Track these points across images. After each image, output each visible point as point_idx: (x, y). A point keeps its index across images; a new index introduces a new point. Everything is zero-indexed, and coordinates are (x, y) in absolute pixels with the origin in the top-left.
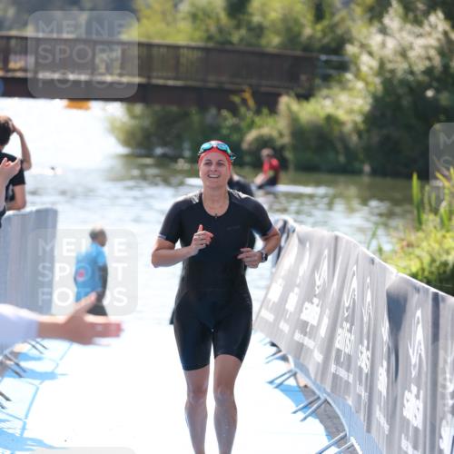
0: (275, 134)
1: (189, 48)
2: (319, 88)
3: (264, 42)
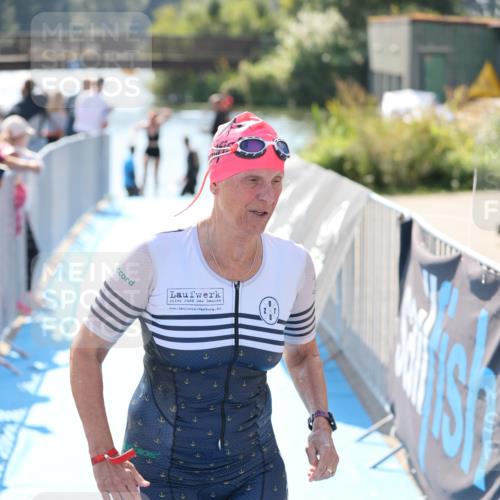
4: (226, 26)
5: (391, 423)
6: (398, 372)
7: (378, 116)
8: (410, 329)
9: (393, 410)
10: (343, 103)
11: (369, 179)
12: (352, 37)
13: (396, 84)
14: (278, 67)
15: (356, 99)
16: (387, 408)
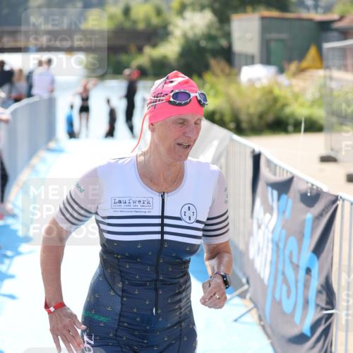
3: (137, 26)
4: (135, 22)
5: (246, 291)
6: (251, 256)
7: (238, 83)
8: (259, 227)
9: (248, 282)
10: (214, 74)
11: (232, 125)
12: (220, 29)
13: (250, 60)
14: (170, 49)
15: (223, 71)
16: (244, 280)
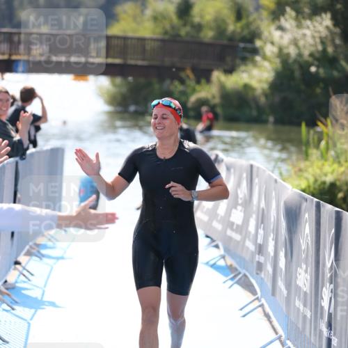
0: (209, 96)
1: (152, 40)
2: (239, 66)
3: (202, 35)
